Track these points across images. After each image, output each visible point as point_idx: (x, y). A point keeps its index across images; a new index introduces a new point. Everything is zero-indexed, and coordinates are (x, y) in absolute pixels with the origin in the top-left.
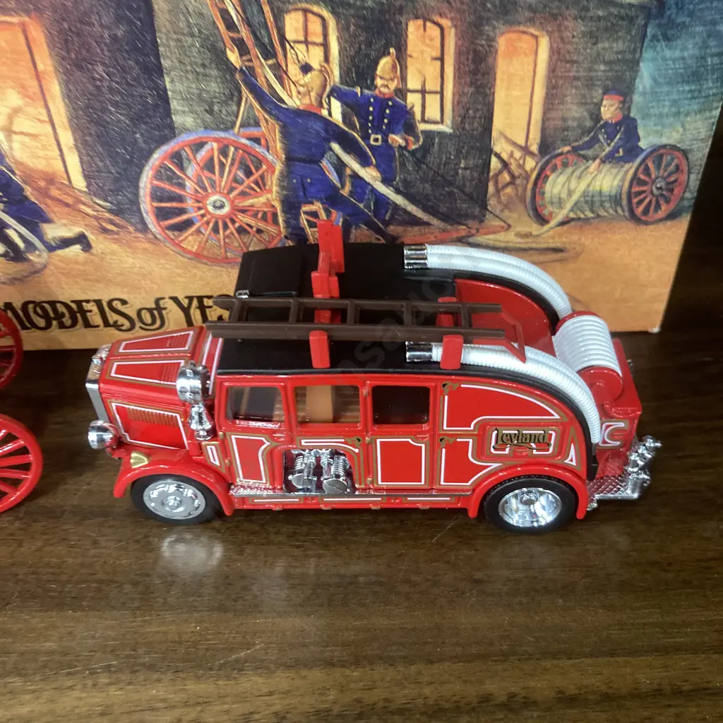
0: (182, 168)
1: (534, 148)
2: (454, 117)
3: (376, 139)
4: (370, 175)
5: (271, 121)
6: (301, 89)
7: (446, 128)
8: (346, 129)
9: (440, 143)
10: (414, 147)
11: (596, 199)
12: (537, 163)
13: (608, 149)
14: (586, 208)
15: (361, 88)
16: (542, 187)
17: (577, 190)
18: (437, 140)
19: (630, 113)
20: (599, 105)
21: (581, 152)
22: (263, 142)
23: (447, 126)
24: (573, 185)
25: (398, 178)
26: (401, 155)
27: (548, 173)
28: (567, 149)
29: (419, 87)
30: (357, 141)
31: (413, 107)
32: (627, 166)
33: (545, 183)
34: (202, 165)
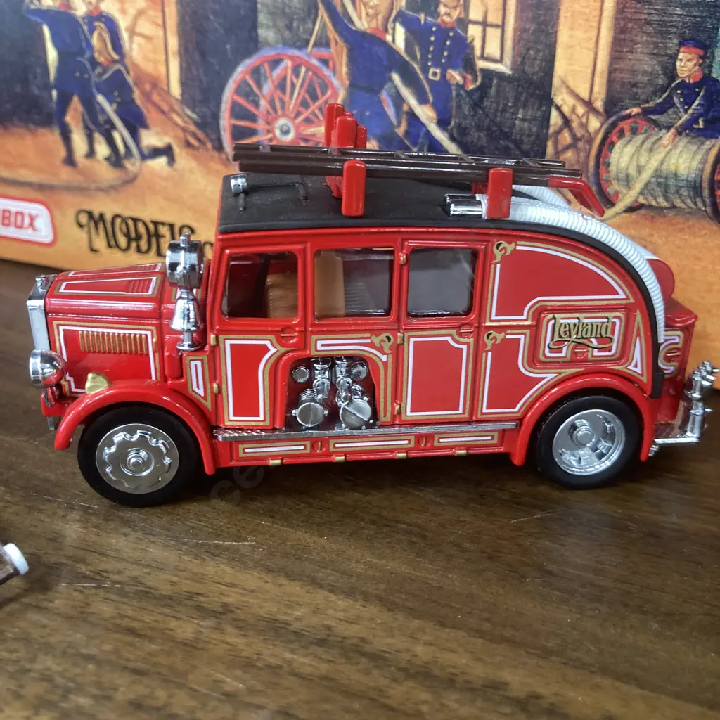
0: (259, 86)
1: (599, 105)
2: (514, 57)
3: (434, 73)
4: (426, 114)
5: (341, 43)
6: (371, 11)
7: (504, 68)
8: (407, 59)
9: (498, 86)
10: (471, 87)
11: (672, 182)
12: (602, 124)
13: (685, 117)
14: (658, 192)
15: (426, 16)
16: (607, 156)
17: (647, 167)
18: (495, 81)
19: (711, 71)
20: (674, 58)
21: (653, 117)
22: (331, 64)
23: (506, 66)
24: (643, 160)
25: (453, 123)
26: (458, 95)
27: (614, 138)
28: (635, 110)
29: (480, 18)
30: (416, 73)
31: (473, 40)
32: (708, 143)
33: (611, 150)
34: (276, 83)
